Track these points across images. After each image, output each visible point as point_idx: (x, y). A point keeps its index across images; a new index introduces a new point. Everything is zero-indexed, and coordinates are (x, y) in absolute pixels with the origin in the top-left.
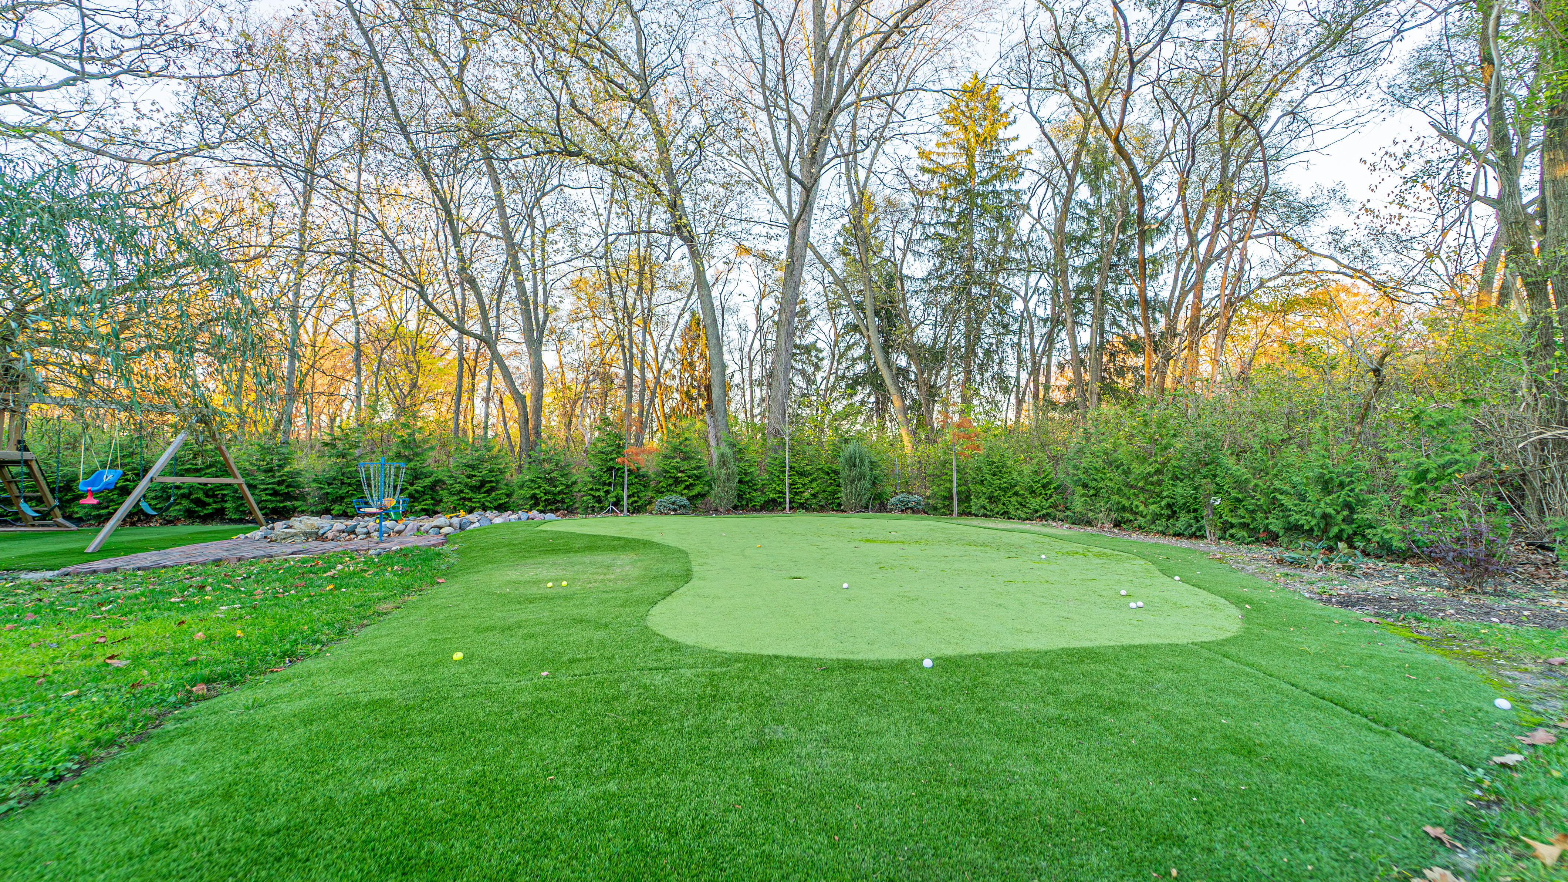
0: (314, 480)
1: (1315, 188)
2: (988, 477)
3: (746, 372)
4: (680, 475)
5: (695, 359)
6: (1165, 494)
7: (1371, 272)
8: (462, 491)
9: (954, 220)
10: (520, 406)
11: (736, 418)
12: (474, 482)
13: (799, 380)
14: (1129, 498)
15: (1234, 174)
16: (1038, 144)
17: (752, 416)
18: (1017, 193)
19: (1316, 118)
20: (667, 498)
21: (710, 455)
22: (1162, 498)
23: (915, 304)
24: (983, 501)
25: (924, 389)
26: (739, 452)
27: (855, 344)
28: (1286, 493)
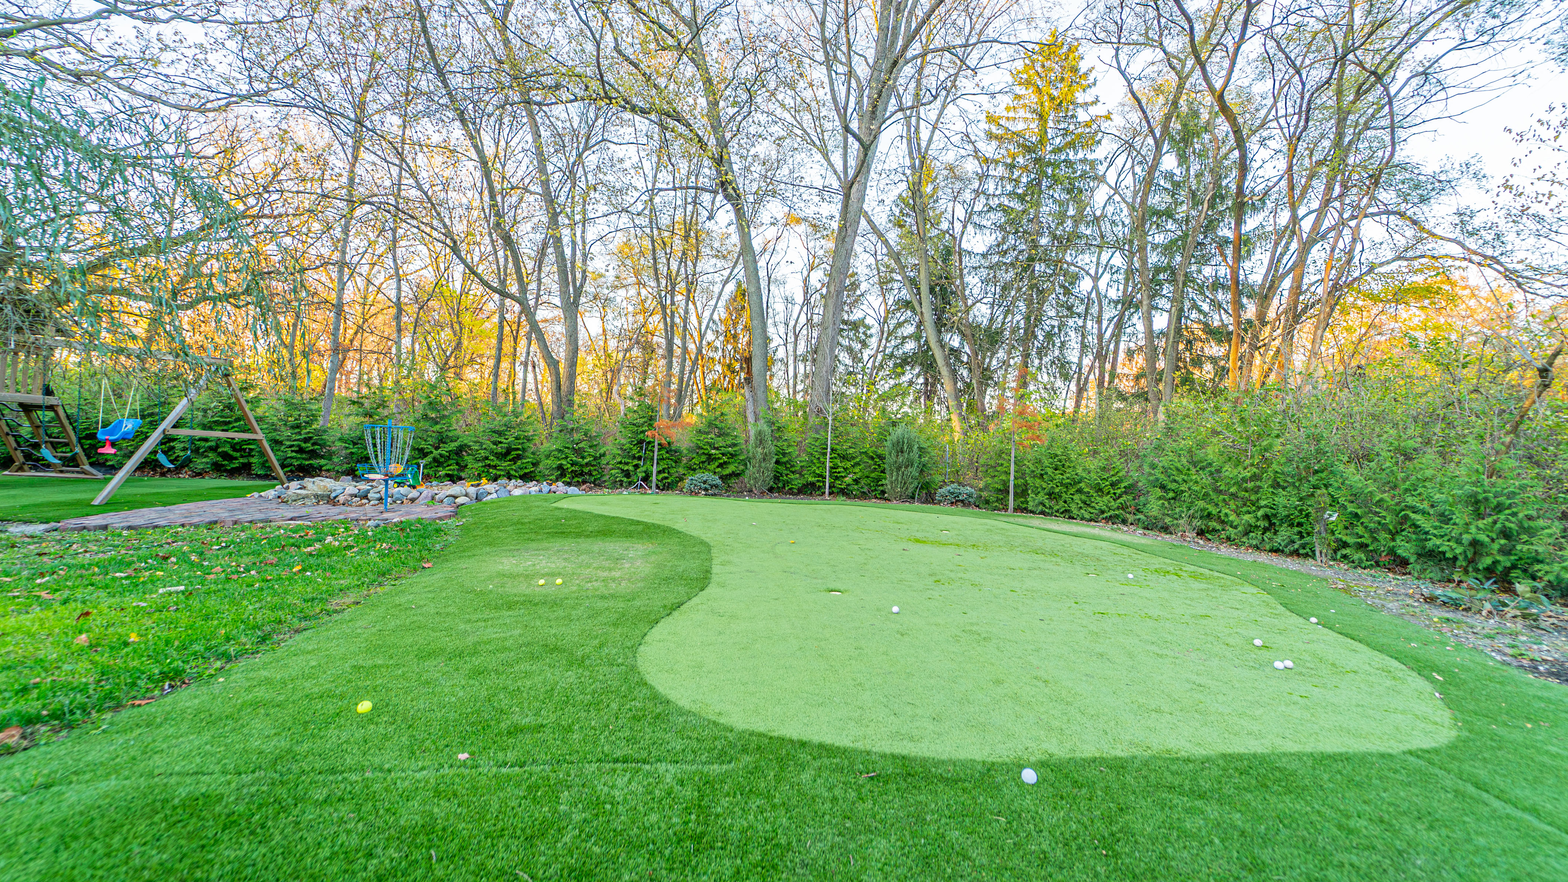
0: (340, 439)
1: (1445, 161)
2: (1050, 471)
3: (790, 347)
4: (713, 452)
5: (739, 331)
6: (1263, 503)
7: (1503, 259)
8: (487, 458)
9: (1020, 191)
10: (553, 371)
11: (777, 394)
12: (499, 449)
13: (845, 358)
14: (1217, 505)
15: (1350, 142)
16: (1120, 109)
17: (795, 392)
18: (1093, 164)
19: (1449, 81)
20: (699, 476)
21: (746, 432)
22: (1259, 508)
23: (973, 281)
24: (1041, 497)
25: (978, 372)
26: (778, 430)
27: (905, 321)
28: (1424, 513)
